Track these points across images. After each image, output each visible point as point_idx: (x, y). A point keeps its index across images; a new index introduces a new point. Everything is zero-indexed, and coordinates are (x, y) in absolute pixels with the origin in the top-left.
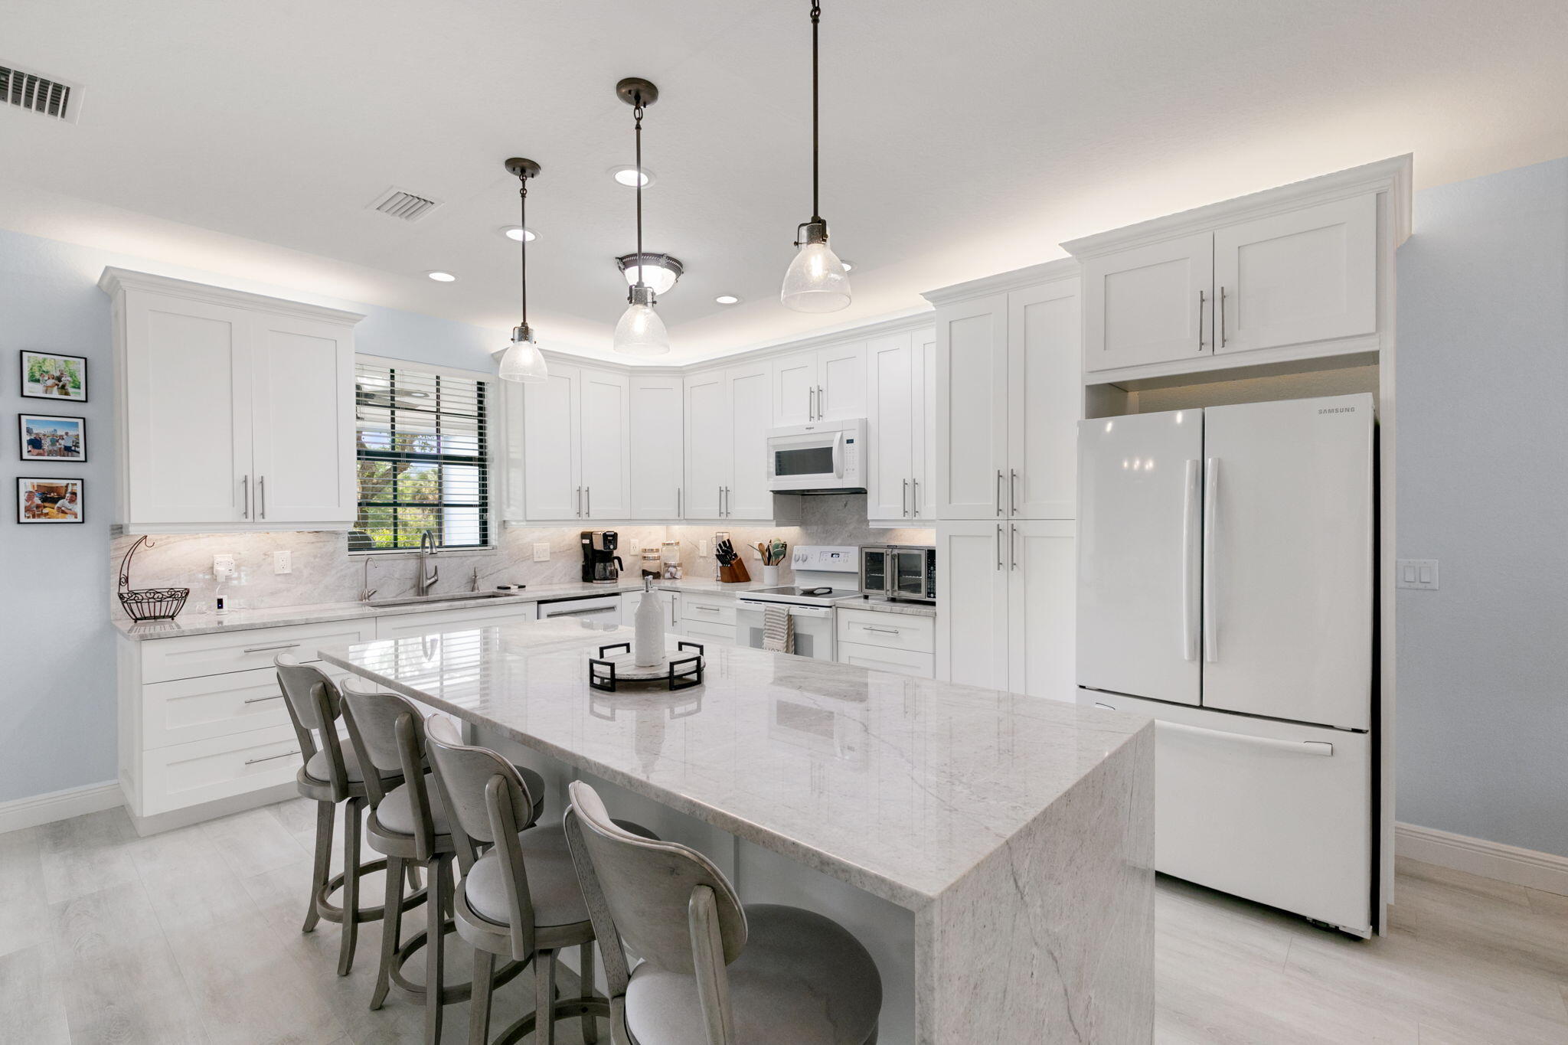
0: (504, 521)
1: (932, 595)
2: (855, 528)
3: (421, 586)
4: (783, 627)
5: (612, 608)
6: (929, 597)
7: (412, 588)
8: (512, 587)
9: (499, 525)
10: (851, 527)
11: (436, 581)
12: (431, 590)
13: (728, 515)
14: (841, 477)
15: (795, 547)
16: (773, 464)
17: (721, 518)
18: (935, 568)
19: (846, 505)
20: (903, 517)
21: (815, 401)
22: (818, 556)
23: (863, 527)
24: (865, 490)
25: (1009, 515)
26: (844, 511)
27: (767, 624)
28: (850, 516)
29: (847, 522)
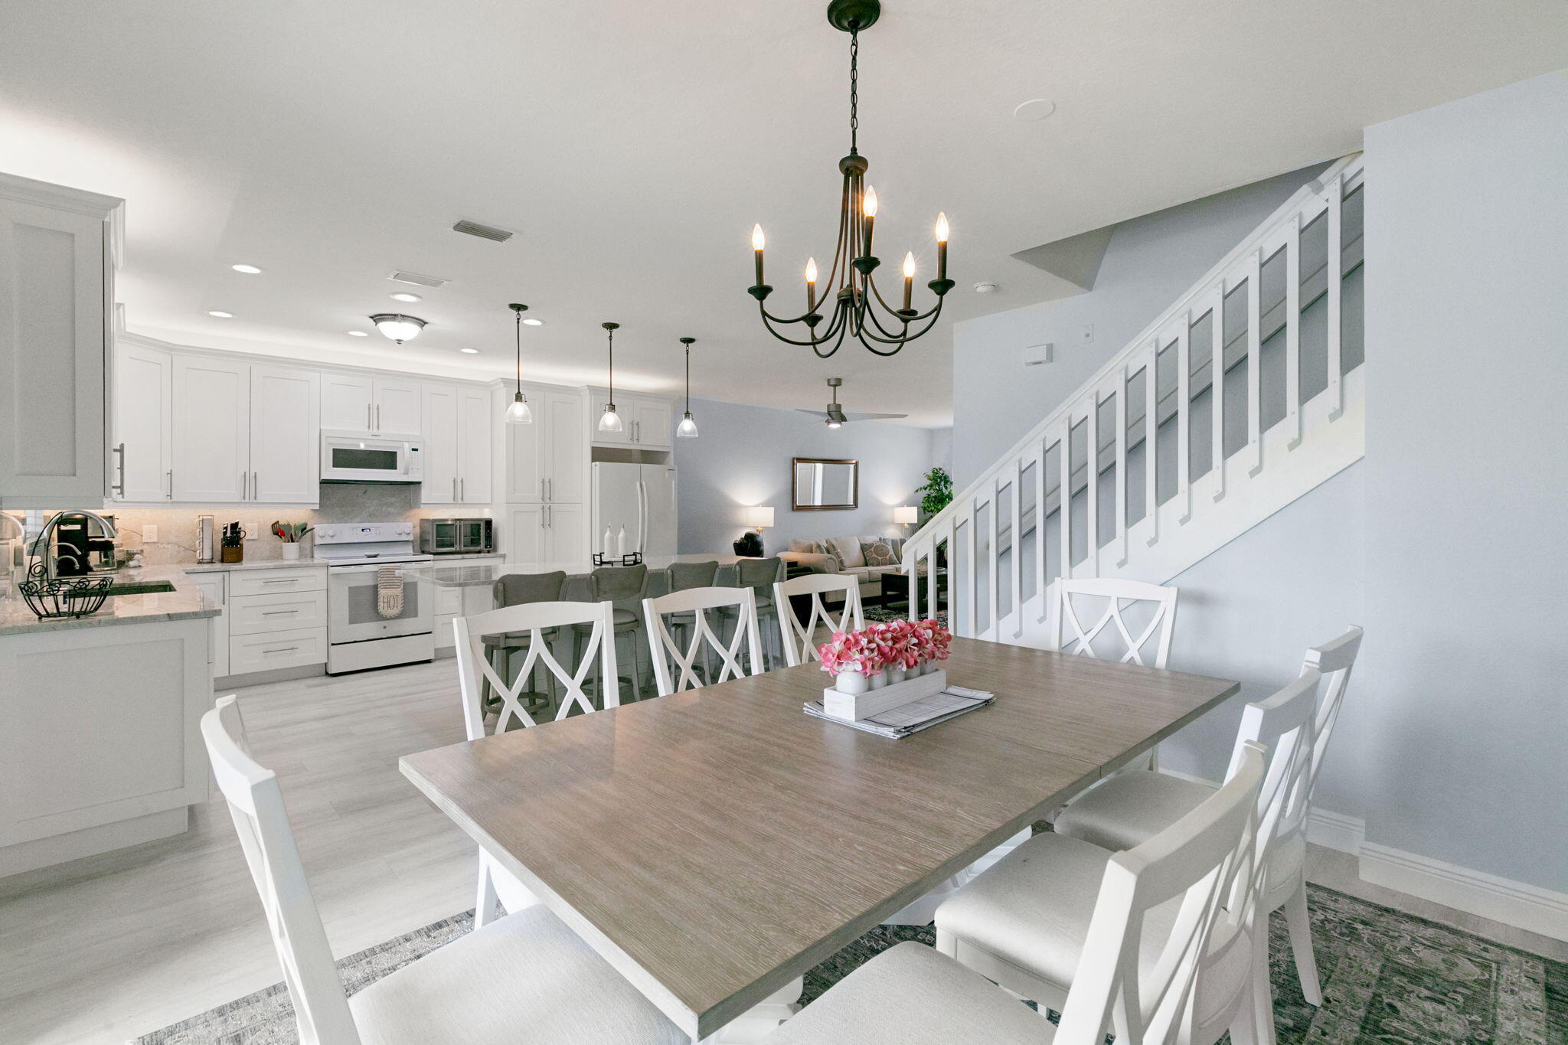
2: (374, 509)
4: (400, 579)
6: (486, 548)
10: (371, 509)
13: (255, 498)
14: (406, 473)
15: (315, 526)
16: (328, 458)
17: (243, 501)
18: (491, 531)
19: (365, 492)
20: (452, 501)
21: (374, 414)
22: (348, 531)
23: (384, 509)
24: (420, 483)
25: (548, 501)
26: (364, 496)
27: (381, 579)
28: (370, 501)
29: (366, 505)
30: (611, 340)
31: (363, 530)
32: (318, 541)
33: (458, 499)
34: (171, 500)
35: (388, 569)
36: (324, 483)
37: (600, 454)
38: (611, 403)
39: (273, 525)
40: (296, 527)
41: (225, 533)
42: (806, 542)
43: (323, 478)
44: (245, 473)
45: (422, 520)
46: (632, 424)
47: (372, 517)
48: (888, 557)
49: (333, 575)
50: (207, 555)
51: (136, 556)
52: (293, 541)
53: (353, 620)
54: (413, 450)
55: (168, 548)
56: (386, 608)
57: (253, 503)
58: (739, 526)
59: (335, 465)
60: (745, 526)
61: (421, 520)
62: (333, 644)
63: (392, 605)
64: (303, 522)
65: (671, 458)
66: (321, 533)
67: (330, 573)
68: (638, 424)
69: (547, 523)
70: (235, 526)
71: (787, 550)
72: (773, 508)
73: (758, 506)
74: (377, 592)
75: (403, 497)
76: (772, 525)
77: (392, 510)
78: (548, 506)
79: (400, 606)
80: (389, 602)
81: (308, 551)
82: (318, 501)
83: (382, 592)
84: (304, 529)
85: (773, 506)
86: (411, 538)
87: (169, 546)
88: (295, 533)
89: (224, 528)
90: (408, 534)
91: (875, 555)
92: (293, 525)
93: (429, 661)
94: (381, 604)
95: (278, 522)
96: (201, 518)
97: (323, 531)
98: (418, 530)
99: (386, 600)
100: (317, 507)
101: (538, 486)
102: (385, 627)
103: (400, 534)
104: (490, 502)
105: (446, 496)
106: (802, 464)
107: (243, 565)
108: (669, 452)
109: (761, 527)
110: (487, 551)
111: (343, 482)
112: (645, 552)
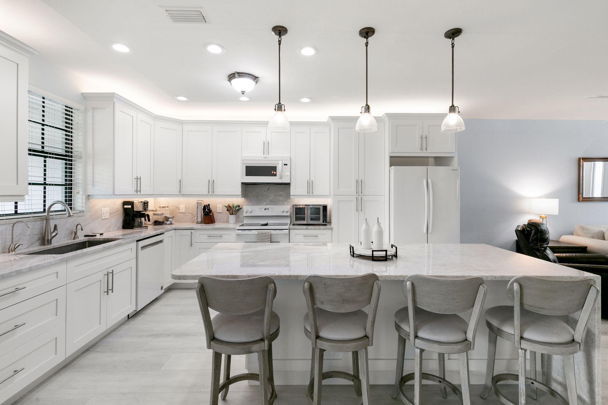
0: (88, 195)
1: (325, 222)
2: (273, 198)
3: (46, 238)
4: (268, 239)
5: (161, 241)
6: (323, 222)
7: (37, 241)
8: (97, 235)
9: (86, 198)
10: (271, 198)
11: (57, 234)
12: (53, 240)
13: (214, 192)
14: (281, 179)
15: (243, 207)
16: (243, 171)
17: (209, 194)
18: (326, 212)
19: (268, 189)
21: (266, 147)
22: (258, 210)
23: (277, 198)
24: (289, 184)
25: (360, 194)
26: (268, 191)
27: (259, 239)
28: (270, 194)
29: (269, 196)
30: (367, 46)
31: (265, 209)
32: (245, 215)
33: (310, 192)
34: (181, 194)
35: (263, 233)
36: (244, 184)
37: (396, 161)
39: (227, 206)
41: (204, 209)
42: (597, 229)
43: (242, 181)
44: (209, 180)
46: (422, 138)
47: (270, 202)
49: (238, 234)
50: (199, 219)
51: (170, 219)
52: (233, 215)
54: (285, 165)
55: (189, 215)
57: (214, 195)
58: (522, 213)
59: (248, 175)
60: (529, 213)
64: (237, 204)
65: (455, 162)
66: (246, 210)
67: (236, 234)
68: (426, 138)
69: (360, 208)
71: (573, 235)
72: (558, 200)
73: (541, 197)
75: (287, 191)
76: (557, 214)
77: (281, 198)
78: (360, 197)
85: (559, 198)
86: (288, 214)
87: (189, 214)
88: (234, 210)
89: (204, 207)
90: (287, 212)
92: (234, 206)
95: (229, 204)
96: (197, 202)
97: (248, 209)
98: (292, 210)
101: (354, 184)
103: (283, 212)
104: (329, 195)
105: (304, 191)
106: (595, 162)
107: (214, 225)
108: (454, 157)
109: (544, 215)
110: (325, 225)
111: (254, 184)
112: (430, 232)
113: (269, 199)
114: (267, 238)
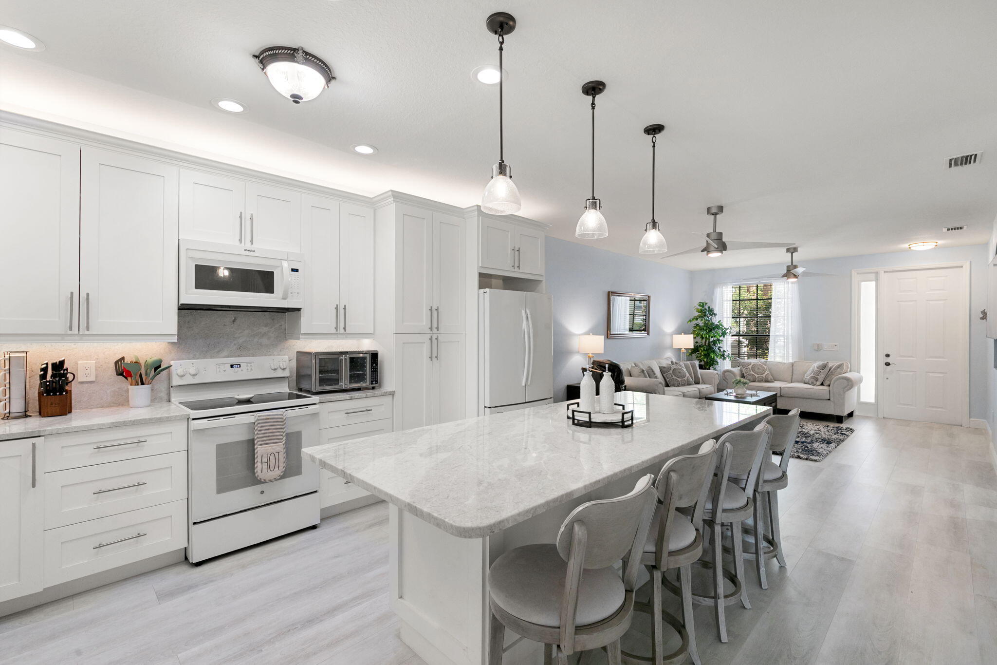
1: (374, 382)
2: (245, 341)
4: (282, 430)
6: (371, 384)
10: (241, 341)
13: (88, 329)
14: (285, 298)
15: (172, 363)
16: (189, 277)
17: (69, 332)
18: (377, 364)
19: (234, 321)
20: (334, 331)
21: (246, 225)
22: (213, 368)
23: (256, 340)
24: (299, 310)
25: (435, 330)
26: (232, 325)
27: (259, 432)
28: (240, 331)
29: (235, 336)
30: (593, 108)
31: (232, 366)
32: (176, 381)
33: (340, 329)
35: (268, 419)
36: (184, 308)
37: (485, 280)
38: (594, 198)
39: (117, 363)
40: (147, 366)
41: (43, 377)
43: (181, 302)
44: (72, 293)
45: (299, 353)
46: (514, 250)
47: (242, 349)
48: (686, 379)
49: (194, 431)
50: (17, 407)
52: (142, 384)
53: (223, 487)
54: (293, 270)
56: (265, 470)
57: (84, 335)
59: (198, 286)
61: (297, 352)
62: (195, 523)
63: (272, 465)
64: (155, 358)
65: (544, 287)
66: (180, 371)
67: (192, 428)
68: (519, 251)
69: (434, 356)
70: (59, 367)
73: (585, 334)
74: (254, 450)
75: (277, 326)
77: (265, 341)
78: (435, 337)
79: (282, 465)
80: (268, 462)
81: (163, 394)
82: (176, 333)
83: (260, 450)
84: (157, 367)
86: (286, 374)
88: (146, 372)
89: (42, 370)
90: (284, 369)
91: (674, 377)
92: (142, 362)
93: (314, 527)
94: (258, 465)
95: (123, 358)
96: (7, 357)
98: (294, 364)
99: (265, 460)
100: (175, 339)
101: (425, 313)
102: (262, 492)
103: (275, 370)
104: (372, 332)
105: (329, 325)
106: (615, 297)
107: (71, 419)
108: (541, 281)
109: (592, 354)
110: (373, 388)
111: (208, 307)
112: (529, 384)
113: (236, 342)
114: (278, 427)
